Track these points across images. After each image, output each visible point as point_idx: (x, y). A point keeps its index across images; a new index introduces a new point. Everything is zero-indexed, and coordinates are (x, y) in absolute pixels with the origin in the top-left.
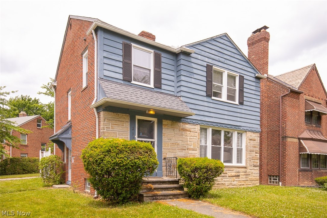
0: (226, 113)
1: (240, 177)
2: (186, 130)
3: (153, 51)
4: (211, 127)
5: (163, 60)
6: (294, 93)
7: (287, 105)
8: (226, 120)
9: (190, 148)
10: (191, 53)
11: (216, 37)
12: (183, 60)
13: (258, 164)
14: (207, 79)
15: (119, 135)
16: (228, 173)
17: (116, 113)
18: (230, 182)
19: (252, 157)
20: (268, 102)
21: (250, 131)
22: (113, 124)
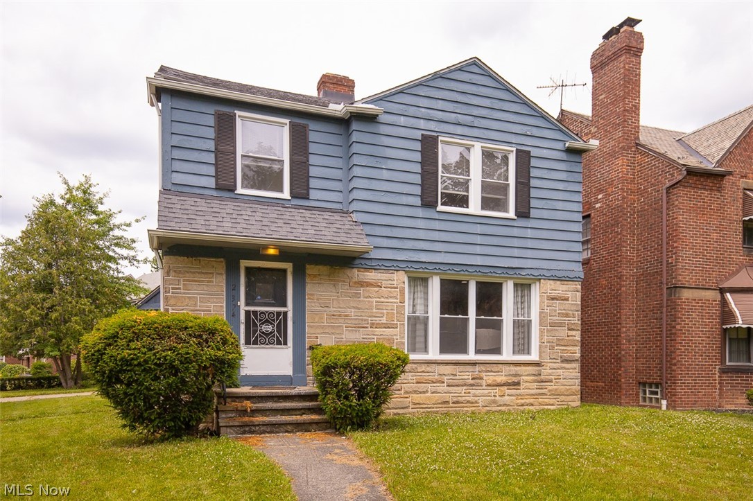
0: (479, 240)
1: (522, 387)
2: (369, 285)
3: (287, 121)
4: (436, 274)
5: (313, 136)
6: (701, 176)
7: (679, 209)
8: (478, 257)
9: (377, 324)
10: (377, 115)
11: (448, 70)
12: (358, 133)
13: (578, 355)
14: (422, 169)
15: (201, 302)
16: (485, 378)
17: (194, 258)
18: (493, 398)
19: (558, 340)
20: (637, 204)
21: (552, 278)
22: (187, 281)
